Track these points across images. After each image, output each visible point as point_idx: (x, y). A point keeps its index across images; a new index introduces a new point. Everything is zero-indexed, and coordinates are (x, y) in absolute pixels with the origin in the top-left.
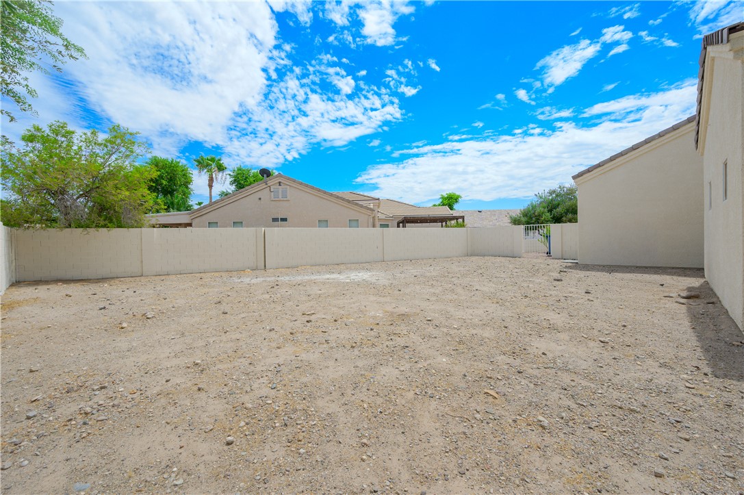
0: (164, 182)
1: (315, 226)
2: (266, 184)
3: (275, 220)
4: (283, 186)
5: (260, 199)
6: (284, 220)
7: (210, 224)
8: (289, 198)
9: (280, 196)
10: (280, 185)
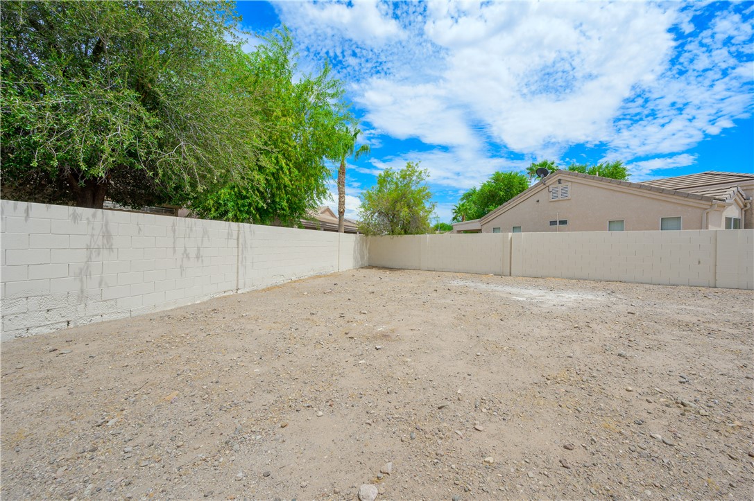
0: (502, 193)
1: (603, 229)
2: (545, 184)
3: (553, 223)
4: (563, 184)
5: (538, 201)
6: (564, 222)
7: (495, 230)
8: (569, 197)
9: (560, 196)
10: (560, 183)
